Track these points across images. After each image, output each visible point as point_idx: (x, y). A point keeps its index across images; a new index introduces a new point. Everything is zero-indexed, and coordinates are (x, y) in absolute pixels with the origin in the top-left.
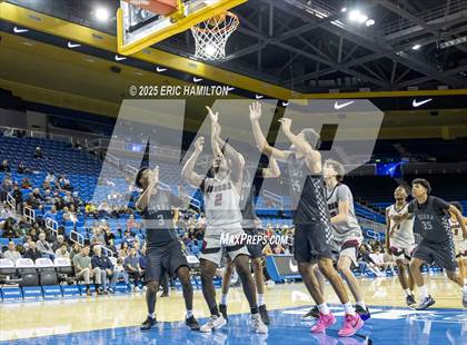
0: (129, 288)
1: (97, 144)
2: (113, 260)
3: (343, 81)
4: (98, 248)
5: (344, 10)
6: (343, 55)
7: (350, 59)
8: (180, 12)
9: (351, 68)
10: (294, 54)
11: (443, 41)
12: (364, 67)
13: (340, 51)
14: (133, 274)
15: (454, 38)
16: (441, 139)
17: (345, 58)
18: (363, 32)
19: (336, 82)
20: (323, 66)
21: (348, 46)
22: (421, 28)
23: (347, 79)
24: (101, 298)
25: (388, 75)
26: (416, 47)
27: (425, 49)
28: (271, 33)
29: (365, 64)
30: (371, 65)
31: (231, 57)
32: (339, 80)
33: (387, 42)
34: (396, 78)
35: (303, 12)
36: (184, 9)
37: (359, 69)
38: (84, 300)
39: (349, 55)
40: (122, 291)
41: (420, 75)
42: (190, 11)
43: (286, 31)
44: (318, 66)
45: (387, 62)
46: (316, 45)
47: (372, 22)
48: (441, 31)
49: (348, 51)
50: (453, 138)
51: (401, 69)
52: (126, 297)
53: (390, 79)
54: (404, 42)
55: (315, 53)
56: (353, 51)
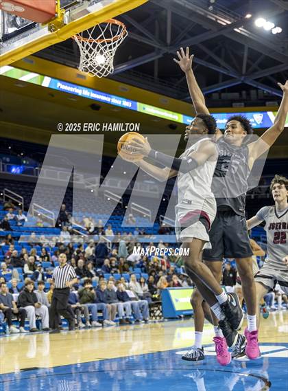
3: (248, 94)
5: (248, 16)
6: (248, 66)
7: (255, 70)
8: (59, 20)
9: (257, 80)
12: (272, 79)
17: (250, 69)
19: (241, 94)
20: (226, 78)
21: (254, 55)
23: (253, 92)
29: (272, 75)
32: (244, 92)
35: (205, 18)
36: (65, 16)
37: (266, 81)
39: (255, 66)
42: (71, 19)
44: (221, 77)
46: (218, 54)
47: (279, 30)
49: (253, 61)
55: (219, 65)
56: (259, 61)
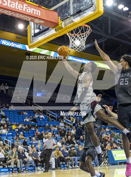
8: (60, 26)
31: (88, 45)
36: (62, 24)
42: (65, 25)
43: (117, 31)
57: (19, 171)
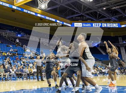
0: (16, 79)
1: (7, 34)
2: (11, 70)
3: (83, 18)
4: (7, 66)
6: (83, 10)
7: (85, 11)
9: (85, 14)
10: (69, 9)
11: (112, 7)
13: (82, 8)
14: (17, 75)
15: (115, 6)
16: (111, 36)
18: (89, 3)
19: (81, 18)
20: (77, 13)
21: (85, 7)
22: (106, 3)
23: (84, 17)
24: (7, 82)
25: (96, 17)
26: (104, 9)
27: (107, 9)
28: (62, 2)
29: (89, 13)
30: (91, 13)
31: (49, 9)
32: (82, 17)
33: (96, 7)
34: (98, 18)
37: (88, 14)
38: (1, 82)
39: (85, 10)
40: (14, 80)
41: (105, 17)
43: (66, 2)
44: (76, 13)
45: (96, 13)
46: (75, 6)
47: (92, 0)
48: (112, 4)
49: (85, 9)
50: (114, 36)
51: (100, 15)
52: (15, 81)
53: (96, 18)
54: (101, 7)
55: (75, 9)
57: (6, 80)
